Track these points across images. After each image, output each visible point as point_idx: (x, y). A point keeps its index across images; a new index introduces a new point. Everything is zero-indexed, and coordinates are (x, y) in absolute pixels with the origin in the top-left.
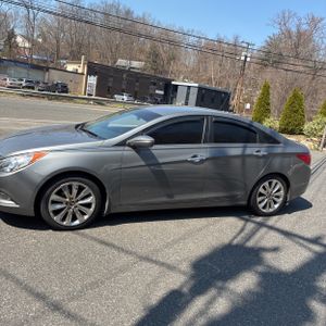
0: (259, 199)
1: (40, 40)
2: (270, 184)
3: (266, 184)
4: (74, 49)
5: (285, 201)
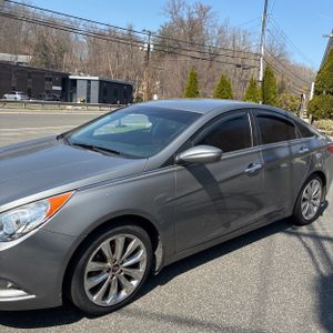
2: (311, 185)
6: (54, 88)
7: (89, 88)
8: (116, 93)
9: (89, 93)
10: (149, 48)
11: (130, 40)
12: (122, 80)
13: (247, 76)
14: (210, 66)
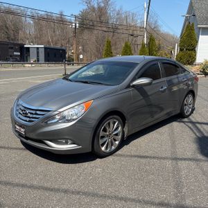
0: (185, 108)
6: (15, 53)
7: (38, 53)
8: (55, 55)
9: (38, 56)
10: (76, 26)
11: (61, 21)
12: (58, 46)
13: (136, 41)
14: (113, 36)
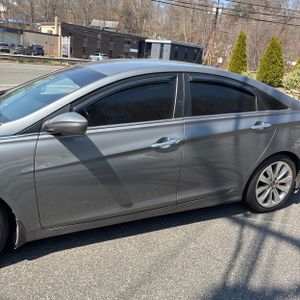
0: (258, 191)
1: (15, 3)
2: (274, 168)
3: (269, 169)
4: (49, 10)
5: (293, 188)
6: (132, 50)
7: (162, 51)
10: (217, 13)
12: (194, 44)
